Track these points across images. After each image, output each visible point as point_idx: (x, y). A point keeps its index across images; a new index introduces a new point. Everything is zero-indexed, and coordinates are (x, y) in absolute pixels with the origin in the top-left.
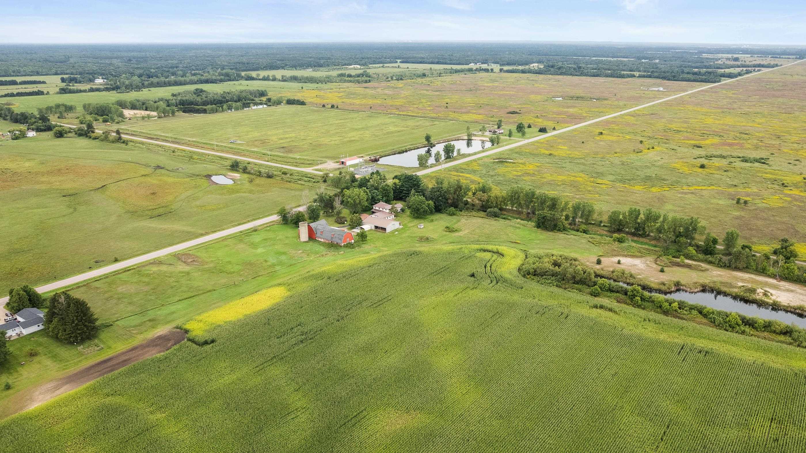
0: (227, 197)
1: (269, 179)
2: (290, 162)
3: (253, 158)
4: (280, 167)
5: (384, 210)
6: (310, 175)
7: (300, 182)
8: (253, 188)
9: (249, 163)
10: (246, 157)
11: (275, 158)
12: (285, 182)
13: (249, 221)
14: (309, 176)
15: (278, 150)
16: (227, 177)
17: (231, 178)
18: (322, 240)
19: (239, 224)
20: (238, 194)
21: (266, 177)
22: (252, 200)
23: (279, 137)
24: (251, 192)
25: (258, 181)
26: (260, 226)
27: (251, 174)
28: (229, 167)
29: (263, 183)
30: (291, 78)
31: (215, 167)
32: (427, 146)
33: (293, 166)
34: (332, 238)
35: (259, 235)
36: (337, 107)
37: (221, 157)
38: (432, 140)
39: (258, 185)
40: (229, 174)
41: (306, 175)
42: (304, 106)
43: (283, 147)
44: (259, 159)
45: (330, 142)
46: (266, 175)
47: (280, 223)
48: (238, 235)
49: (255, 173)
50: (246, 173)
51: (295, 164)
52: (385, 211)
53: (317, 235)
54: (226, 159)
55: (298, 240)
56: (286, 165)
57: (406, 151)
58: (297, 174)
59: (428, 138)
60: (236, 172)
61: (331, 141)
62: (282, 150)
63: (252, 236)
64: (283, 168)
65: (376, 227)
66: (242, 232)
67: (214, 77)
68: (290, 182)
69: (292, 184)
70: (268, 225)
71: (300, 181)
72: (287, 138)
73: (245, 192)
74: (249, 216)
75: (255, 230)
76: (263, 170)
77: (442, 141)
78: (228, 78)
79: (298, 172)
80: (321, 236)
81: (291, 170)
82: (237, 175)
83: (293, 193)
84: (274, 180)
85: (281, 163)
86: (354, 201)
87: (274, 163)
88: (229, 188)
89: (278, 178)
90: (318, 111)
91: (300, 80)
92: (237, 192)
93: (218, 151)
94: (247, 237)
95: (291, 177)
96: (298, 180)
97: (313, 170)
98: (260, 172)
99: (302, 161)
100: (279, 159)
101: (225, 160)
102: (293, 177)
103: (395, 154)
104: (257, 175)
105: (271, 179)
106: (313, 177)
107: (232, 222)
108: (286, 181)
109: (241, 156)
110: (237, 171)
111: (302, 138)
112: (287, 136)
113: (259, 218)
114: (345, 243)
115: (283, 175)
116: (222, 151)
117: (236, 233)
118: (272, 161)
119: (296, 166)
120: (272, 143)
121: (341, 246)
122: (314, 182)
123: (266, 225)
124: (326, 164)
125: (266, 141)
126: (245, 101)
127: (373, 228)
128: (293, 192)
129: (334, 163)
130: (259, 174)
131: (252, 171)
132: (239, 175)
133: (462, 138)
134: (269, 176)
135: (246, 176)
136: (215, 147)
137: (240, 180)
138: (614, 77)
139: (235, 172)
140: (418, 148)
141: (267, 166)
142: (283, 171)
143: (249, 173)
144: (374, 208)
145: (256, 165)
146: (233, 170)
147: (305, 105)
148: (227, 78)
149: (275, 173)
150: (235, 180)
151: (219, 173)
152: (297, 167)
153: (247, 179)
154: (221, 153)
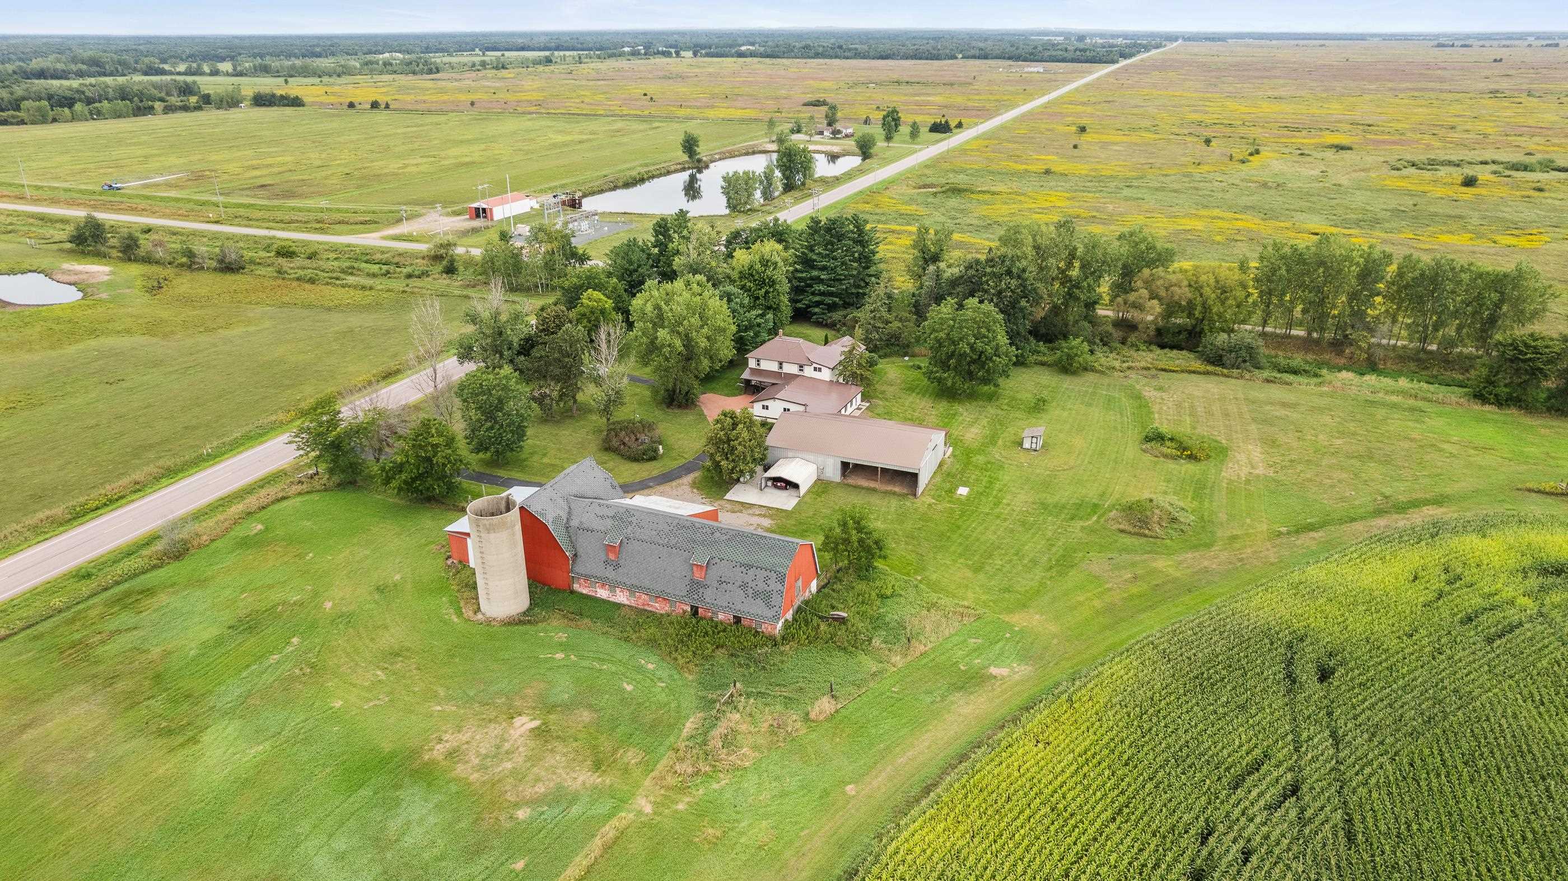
0: (36, 357)
1: (230, 277)
2: (297, 221)
3: (164, 216)
4: (265, 237)
5: (809, 372)
6: (383, 253)
7: (351, 280)
8: (165, 314)
9: (149, 230)
10: (140, 215)
11: (242, 211)
12: (295, 284)
13: (139, 488)
14: (378, 257)
15: (248, 192)
16: (59, 277)
17: (73, 278)
18: (621, 597)
19: (78, 516)
20: (93, 343)
21: (215, 269)
22: (156, 364)
23: (246, 164)
24: (152, 328)
25: (185, 284)
26: (198, 516)
27: (157, 262)
28: (69, 245)
29: (204, 291)
30: (256, 70)
31: (15, 245)
32: (689, 168)
33: (309, 230)
34: (695, 586)
35: (202, 583)
36: (387, 106)
37: (42, 218)
38: (703, 151)
39: (187, 301)
40: (66, 266)
41: (367, 256)
42: (301, 108)
43: (262, 186)
44: (185, 217)
45: (402, 168)
46: (214, 264)
47: (317, 484)
48: (56, 602)
49: (169, 258)
50: (136, 260)
51: (318, 226)
52: (817, 375)
53: (580, 568)
54: (64, 221)
55: (468, 613)
56: (283, 229)
57: (642, 181)
58: (332, 255)
59: (690, 145)
60: (96, 259)
61: (406, 166)
62: (261, 192)
63: (154, 602)
64: (274, 237)
65: (847, 468)
66: (88, 576)
67: (60, 66)
68: (312, 281)
69: (327, 290)
70: (252, 501)
71: (351, 274)
72: (270, 166)
73: (128, 331)
74: (139, 451)
75: (179, 552)
76: (201, 249)
77: (717, 157)
78: (98, 69)
79: (334, 249)
80: (610, 573)
81: (306, 244)
82: (98, 270)
83: (338, 322)
84: (249, 278)
85: (267, 225)
86: (688, 342)
87: (239, 225)
88: (58, 320)
89: (261, 271)
90: (338, 116)
91: (278, 72)
92: (93, 333)
93: (36, 201)
94: (126, 618)
95: (313, 263)
96: (343, 271)
97: (384, 238)
98: (190, 254)
99: (338, 216)
100: (259, 214)
101: (58, 225)
102: (321, 263)
103: (615, 188)
104: (182, 265)
105: (237, 277)
106: (396, 260)
107: (39, 497)
108: (298, 279)
109: (119, 211)
110: (100, 256)
111: (318, 163)
112: (269, 161)
113: (198, 462)
114: (789, 616)
115: (280, 260)
116: (54, 201)
117: (51, 588)
118: (233, 219)
119: (322, 231)
120: (226, 177)
121: (773, 641)
122: (409, 276)
123: (237, 508)
124: (420, 220)
125: (208, 173)
126: (142, 101)
127: (833, 473)
128: (336, 317)
129: (448, 214)
130: (190, 262)
131: (160, 253)
132: (107, 269)
133: (761, 148)
134: (228, 267)
135: (135, 270)
136: (28, 192)
137: (110, 285)
138: (920, 59)
139: (90, 259)
140: (669, 173)
141: (215, 237)
142: (276, 246)
143: (148, 260)
144: (752, 364)
145: (174, 234)
146: (83, 252)
147: (303, 105)
148: (94, 69)
149: (248, 255)
150: (89, 286)
151: (26, 266)
152: (326, 233)
153: (139, 282)
154: (47, 206)
